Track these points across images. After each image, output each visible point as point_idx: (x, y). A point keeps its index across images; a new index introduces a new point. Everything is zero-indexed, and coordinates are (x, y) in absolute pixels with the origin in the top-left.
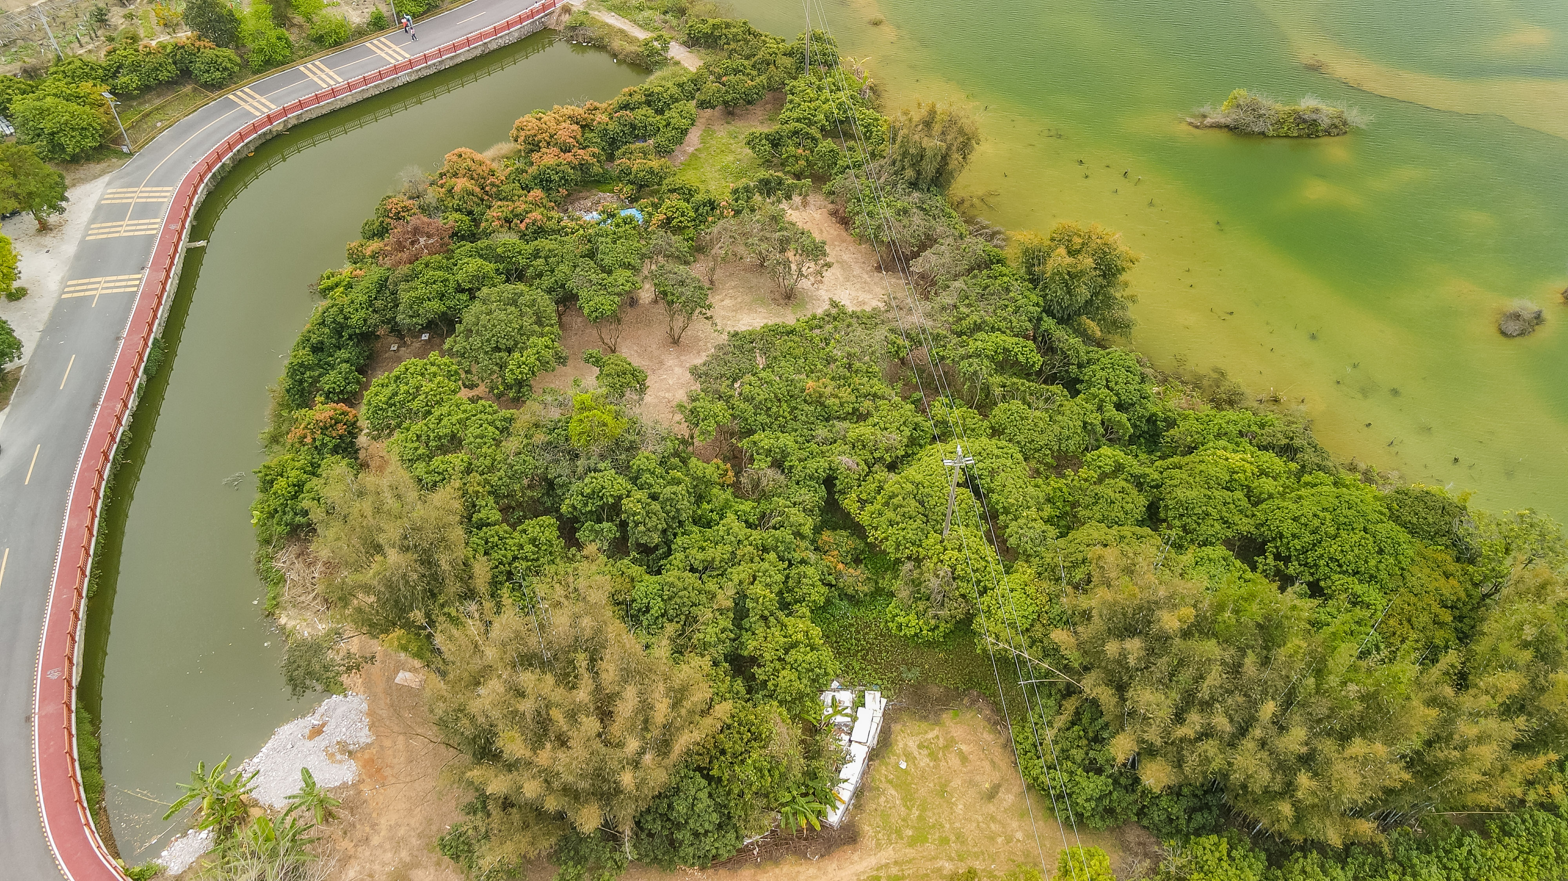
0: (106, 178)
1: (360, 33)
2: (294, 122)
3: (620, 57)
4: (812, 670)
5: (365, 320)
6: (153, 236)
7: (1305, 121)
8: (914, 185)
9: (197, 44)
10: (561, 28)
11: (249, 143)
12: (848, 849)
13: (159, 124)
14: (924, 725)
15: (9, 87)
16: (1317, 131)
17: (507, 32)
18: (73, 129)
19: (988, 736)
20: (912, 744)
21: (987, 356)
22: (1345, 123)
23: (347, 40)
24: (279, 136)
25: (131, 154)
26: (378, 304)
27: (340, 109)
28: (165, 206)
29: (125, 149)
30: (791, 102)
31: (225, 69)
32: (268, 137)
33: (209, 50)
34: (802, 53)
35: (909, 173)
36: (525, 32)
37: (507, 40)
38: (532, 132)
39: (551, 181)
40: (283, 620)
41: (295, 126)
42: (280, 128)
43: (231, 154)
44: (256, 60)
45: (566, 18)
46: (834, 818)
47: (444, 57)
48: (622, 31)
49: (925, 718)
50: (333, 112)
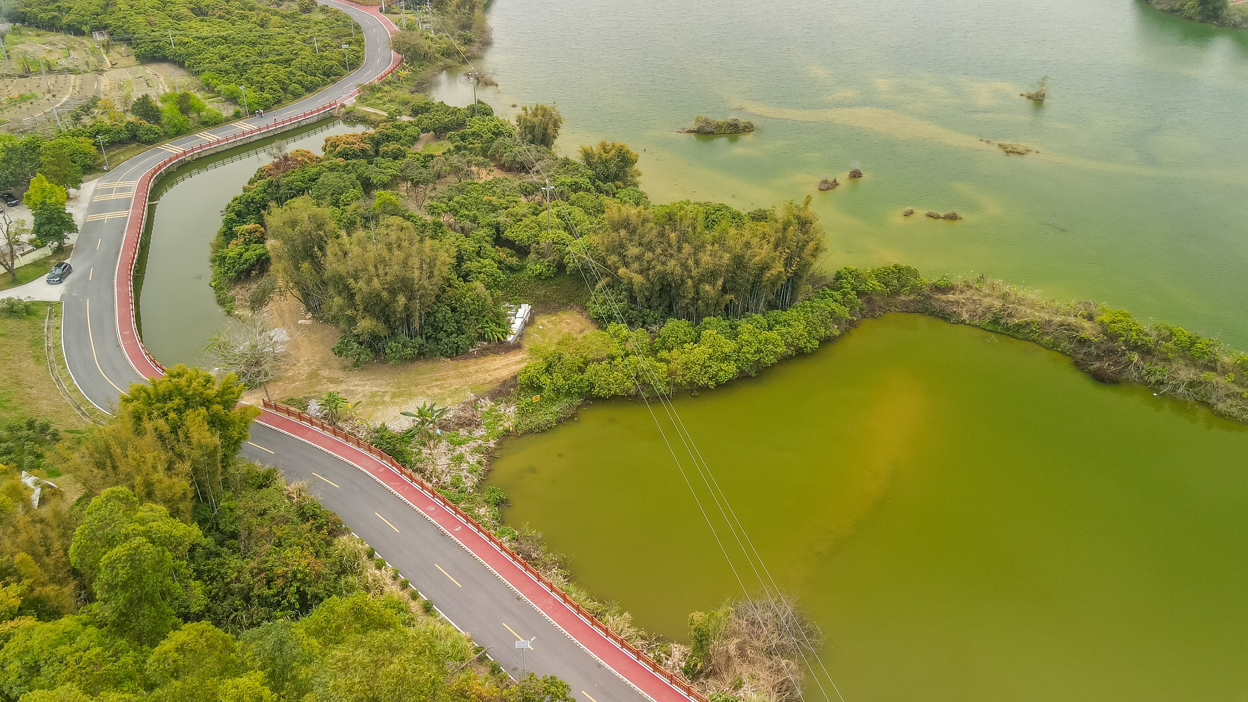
0: (97, 180)
1: (228, 120)
2: (196, 156)
3: (375, 124)
4: (493, 275)
5: (263, 199)
6: (130, 199)
7: (732, 125)
8: (532, 142)
9: (140, 121)
10: (341, 115)
11: (174, 163)
12: (518, 351)
13: (122, 158)
14: (549, 316)
15: (38, 141)
16: (739, 130)
17: (311, 116)
18: (81, 154)
19: (579, 317)
20: (545, 322)
21: (567, 185)
22: (752, 126)
23: (221, 122)
24: (189, 162)
25: (109, 171)
26: (269, 190)
27: (221, 151)
28: (134, 188)
29: (105, 168)
30: (469, 125)
31: (156, 133)
32: (184, 163)
33: (146, 124)
34: (473, 108)
35: (529, 136)
36: (320, 116)
37: (311, 121)
38: (335, 141)
39: (348, 155)
40: (236, 313)
41: (197, 159)
42: (190, 159)
43: (165, 168)
44: (172, 130)
45: (343, 110)
46: (510, 338)
47: (277, 127)
48: (375, 113)
49: (550, 313)
50: (217, 153)
